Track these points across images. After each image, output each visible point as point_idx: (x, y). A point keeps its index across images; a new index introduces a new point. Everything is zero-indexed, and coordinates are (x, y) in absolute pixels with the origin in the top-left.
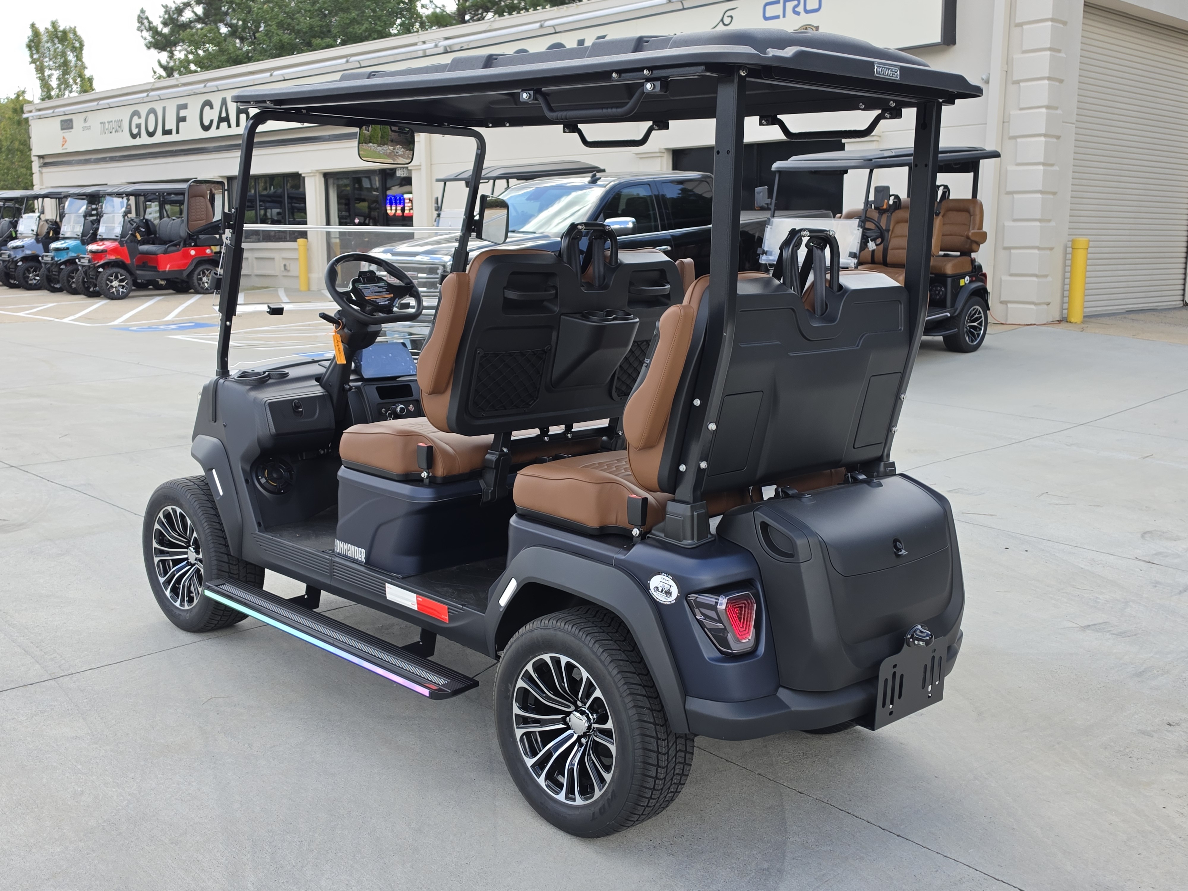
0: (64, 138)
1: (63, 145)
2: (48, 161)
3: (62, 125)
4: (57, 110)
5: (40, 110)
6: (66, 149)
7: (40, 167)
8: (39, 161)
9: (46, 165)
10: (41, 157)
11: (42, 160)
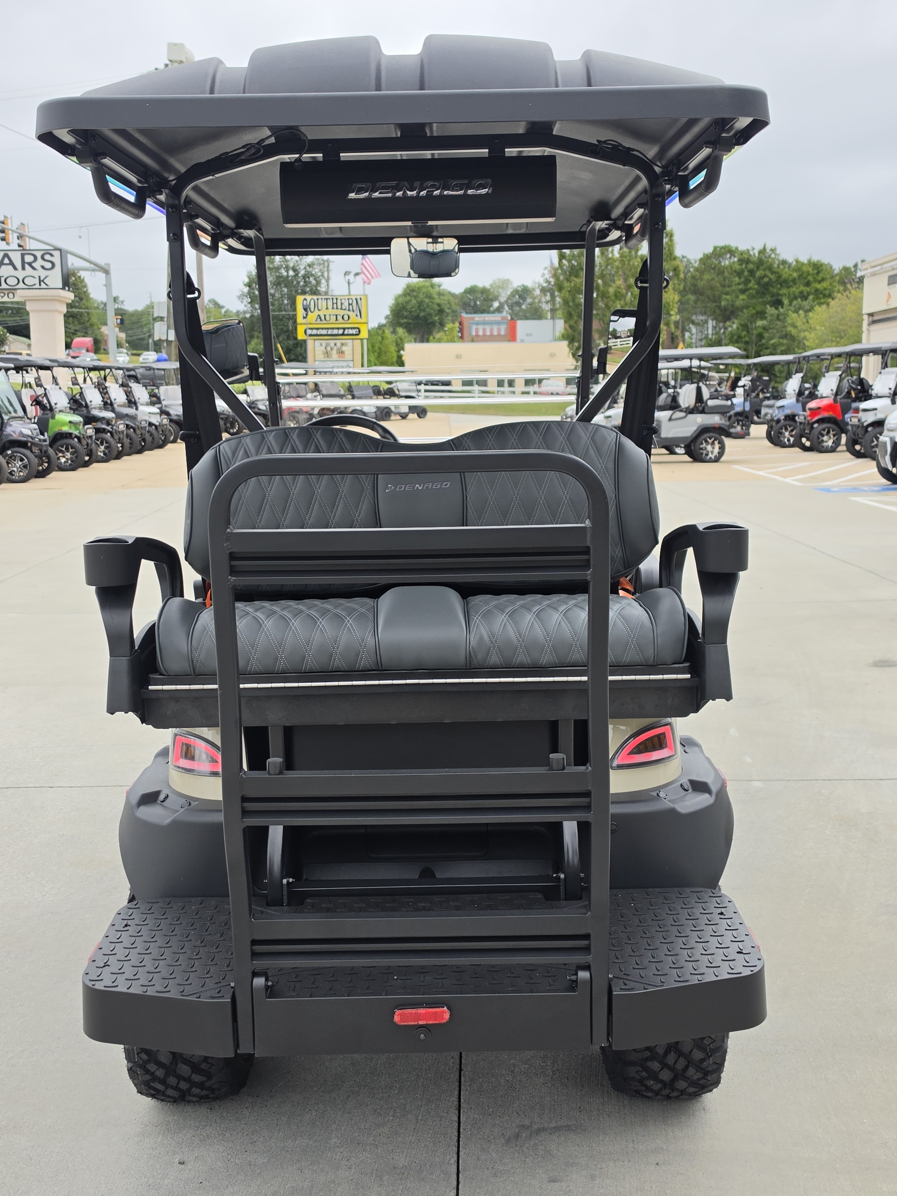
0: (889, 294)
1: (888, 301)
2: (876, 319)
3: (889, 280)
4: (885, 266)
5: (875, 266)
6: (890, 305)
7: (869, 325)
8: (869, 318)
9: (874, 322)
10: (871, 315)
11: (871, 319)
